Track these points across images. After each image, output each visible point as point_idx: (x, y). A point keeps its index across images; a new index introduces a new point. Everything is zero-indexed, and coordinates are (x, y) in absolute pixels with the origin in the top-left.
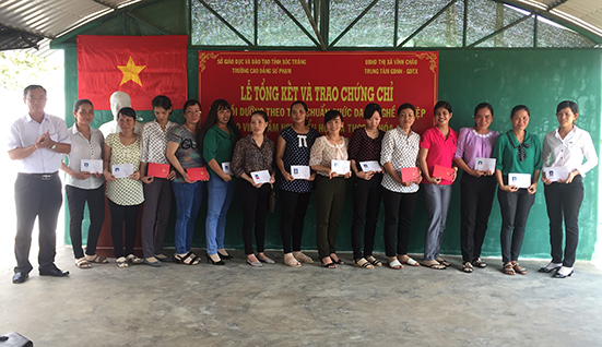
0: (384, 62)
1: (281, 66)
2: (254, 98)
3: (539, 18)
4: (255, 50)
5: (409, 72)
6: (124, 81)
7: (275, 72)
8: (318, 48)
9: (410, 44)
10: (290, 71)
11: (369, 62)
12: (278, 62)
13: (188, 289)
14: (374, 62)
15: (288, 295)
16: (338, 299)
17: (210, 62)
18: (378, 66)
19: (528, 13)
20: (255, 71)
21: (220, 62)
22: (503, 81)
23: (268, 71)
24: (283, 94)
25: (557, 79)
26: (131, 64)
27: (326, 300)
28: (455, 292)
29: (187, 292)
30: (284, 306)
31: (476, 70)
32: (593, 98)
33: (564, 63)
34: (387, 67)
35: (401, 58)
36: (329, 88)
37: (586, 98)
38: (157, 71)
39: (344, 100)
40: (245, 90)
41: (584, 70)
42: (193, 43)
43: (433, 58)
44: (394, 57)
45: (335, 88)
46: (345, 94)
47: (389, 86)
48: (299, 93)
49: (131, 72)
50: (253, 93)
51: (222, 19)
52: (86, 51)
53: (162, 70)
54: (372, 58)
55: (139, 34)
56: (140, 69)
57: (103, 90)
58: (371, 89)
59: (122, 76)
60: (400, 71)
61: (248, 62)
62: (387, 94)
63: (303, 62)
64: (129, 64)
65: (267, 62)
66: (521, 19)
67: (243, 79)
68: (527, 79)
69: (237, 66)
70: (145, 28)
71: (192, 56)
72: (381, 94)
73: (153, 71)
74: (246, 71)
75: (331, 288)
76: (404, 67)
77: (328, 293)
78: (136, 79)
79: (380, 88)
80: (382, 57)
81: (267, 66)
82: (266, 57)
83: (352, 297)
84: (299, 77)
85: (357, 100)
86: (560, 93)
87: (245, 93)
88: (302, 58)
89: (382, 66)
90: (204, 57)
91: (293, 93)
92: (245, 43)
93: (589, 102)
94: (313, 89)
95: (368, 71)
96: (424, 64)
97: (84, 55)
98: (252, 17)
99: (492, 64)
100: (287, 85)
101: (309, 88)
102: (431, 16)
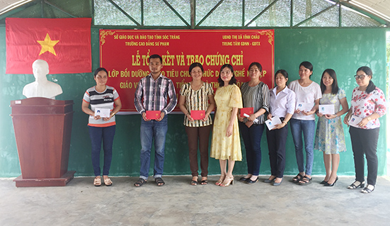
0: (236, 37)
1: (162, 40)
2: (142, 64)
3: (342, 6)
4: (142, 29)
5: (254, 44)
6: (42, 52)
7: (157, 44)
8: (188, 27)
9: (253, 24)
10: (168, 44)
11: (225, 37)
12: (159, 37)
13: (98, 212)
14: (229, 37)
15: (176, 213)
16: (215, 214)
17: (109, 38)
18: (232, 40)
19: (334, 3)
20: (143, 44)
21: (116, 37)
22: (319, 50)
23: (152, 44)
24: (164, 60)
25: (356, 49)
26: (47, 39)
27: (206, 216)
28: (299, 205)
29: (98, 214)
30: (176, 223)
31: (300, 43)
32: (380, 62)
33: (360, 37)
34: (239, 40)
35: (248, 34)
36: (197, 56)
37: (376, 62)
38: (68, 44)
39: (208, 64)
40: (135, 58)
41: (374, 42)
42: (96, 24)
43: (270, 34)
44: (243, 34)
45: (202, 56)
46: (209, 60)
47: (240, 54)
48: (175, 60)
49: (48, 45)
50: (141, 60)
51: (117, 6)
52: (13, 30)
53: (72, 44)
54: (227, 34)
55: (54, 17)
56: (55, 43)
57: (26, 59)
58: (227, 56)
59: (41, 48)
60: (248, 44)
61: (137, 37)
62: (239, 60)
63: (178, 37)
64: (46, 40)
65: (151, 37)
66: (330, 7)
67: (133, 50)
68: (336, 49)
69: (129, 41)
70: (58, 13)
71: (94, 33)
72: (235, 60)
73: (65, 44)
74: (135, 44)
75: (208, 206)
76: (250, 41)
77: (206, 210)
78: (52, 51)
79: (233, 56)
80: (235, 34)
81: (151, 41)
82: (151, 34)
83: (225, 213)
84: (175, 48)
85: (217, 64)
86: (358, 59)
87: (135, 60)
88: (177, 34)
89: (234, 40)
90: (103, 34)
91: (171, 60)
92: (134, 24)
93: (377, 64)
94: (185, 57)
95: (225, 44)
96: (264, 39)
97: (11, 33)
98: (140, 4)
99: (311, 38)
100: (167, 54)
101: (183, 56)
102: (268, 5)
